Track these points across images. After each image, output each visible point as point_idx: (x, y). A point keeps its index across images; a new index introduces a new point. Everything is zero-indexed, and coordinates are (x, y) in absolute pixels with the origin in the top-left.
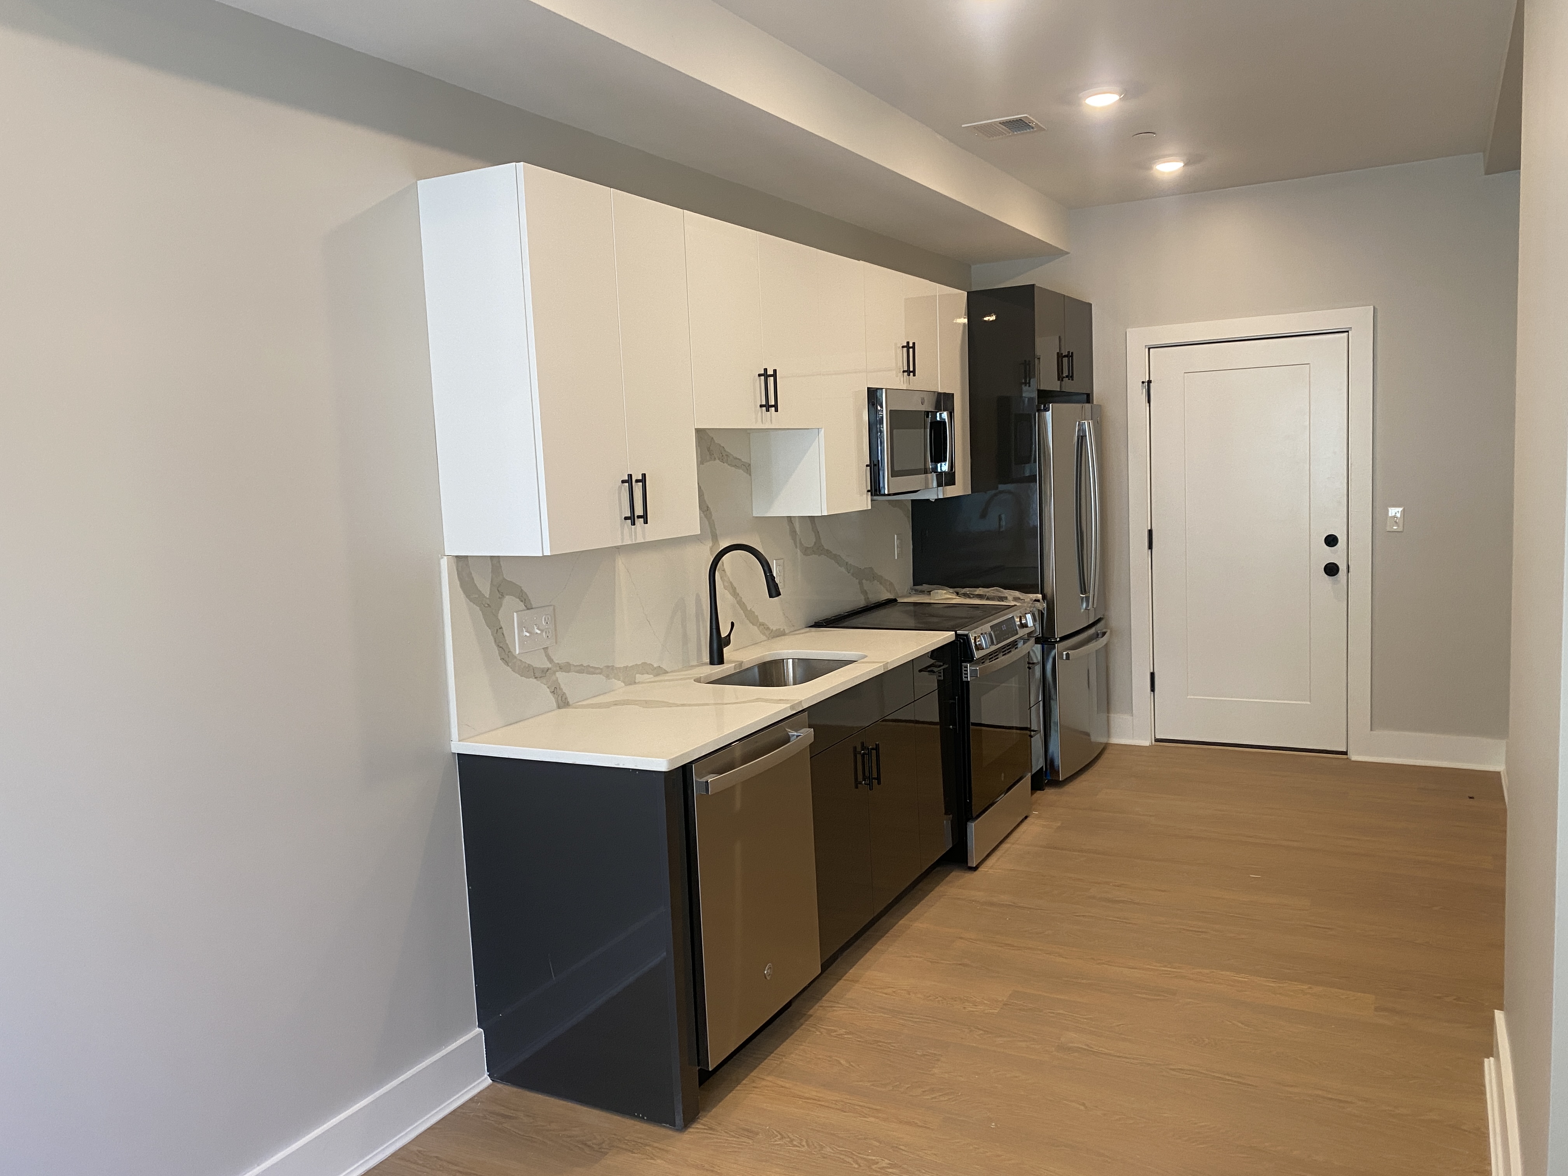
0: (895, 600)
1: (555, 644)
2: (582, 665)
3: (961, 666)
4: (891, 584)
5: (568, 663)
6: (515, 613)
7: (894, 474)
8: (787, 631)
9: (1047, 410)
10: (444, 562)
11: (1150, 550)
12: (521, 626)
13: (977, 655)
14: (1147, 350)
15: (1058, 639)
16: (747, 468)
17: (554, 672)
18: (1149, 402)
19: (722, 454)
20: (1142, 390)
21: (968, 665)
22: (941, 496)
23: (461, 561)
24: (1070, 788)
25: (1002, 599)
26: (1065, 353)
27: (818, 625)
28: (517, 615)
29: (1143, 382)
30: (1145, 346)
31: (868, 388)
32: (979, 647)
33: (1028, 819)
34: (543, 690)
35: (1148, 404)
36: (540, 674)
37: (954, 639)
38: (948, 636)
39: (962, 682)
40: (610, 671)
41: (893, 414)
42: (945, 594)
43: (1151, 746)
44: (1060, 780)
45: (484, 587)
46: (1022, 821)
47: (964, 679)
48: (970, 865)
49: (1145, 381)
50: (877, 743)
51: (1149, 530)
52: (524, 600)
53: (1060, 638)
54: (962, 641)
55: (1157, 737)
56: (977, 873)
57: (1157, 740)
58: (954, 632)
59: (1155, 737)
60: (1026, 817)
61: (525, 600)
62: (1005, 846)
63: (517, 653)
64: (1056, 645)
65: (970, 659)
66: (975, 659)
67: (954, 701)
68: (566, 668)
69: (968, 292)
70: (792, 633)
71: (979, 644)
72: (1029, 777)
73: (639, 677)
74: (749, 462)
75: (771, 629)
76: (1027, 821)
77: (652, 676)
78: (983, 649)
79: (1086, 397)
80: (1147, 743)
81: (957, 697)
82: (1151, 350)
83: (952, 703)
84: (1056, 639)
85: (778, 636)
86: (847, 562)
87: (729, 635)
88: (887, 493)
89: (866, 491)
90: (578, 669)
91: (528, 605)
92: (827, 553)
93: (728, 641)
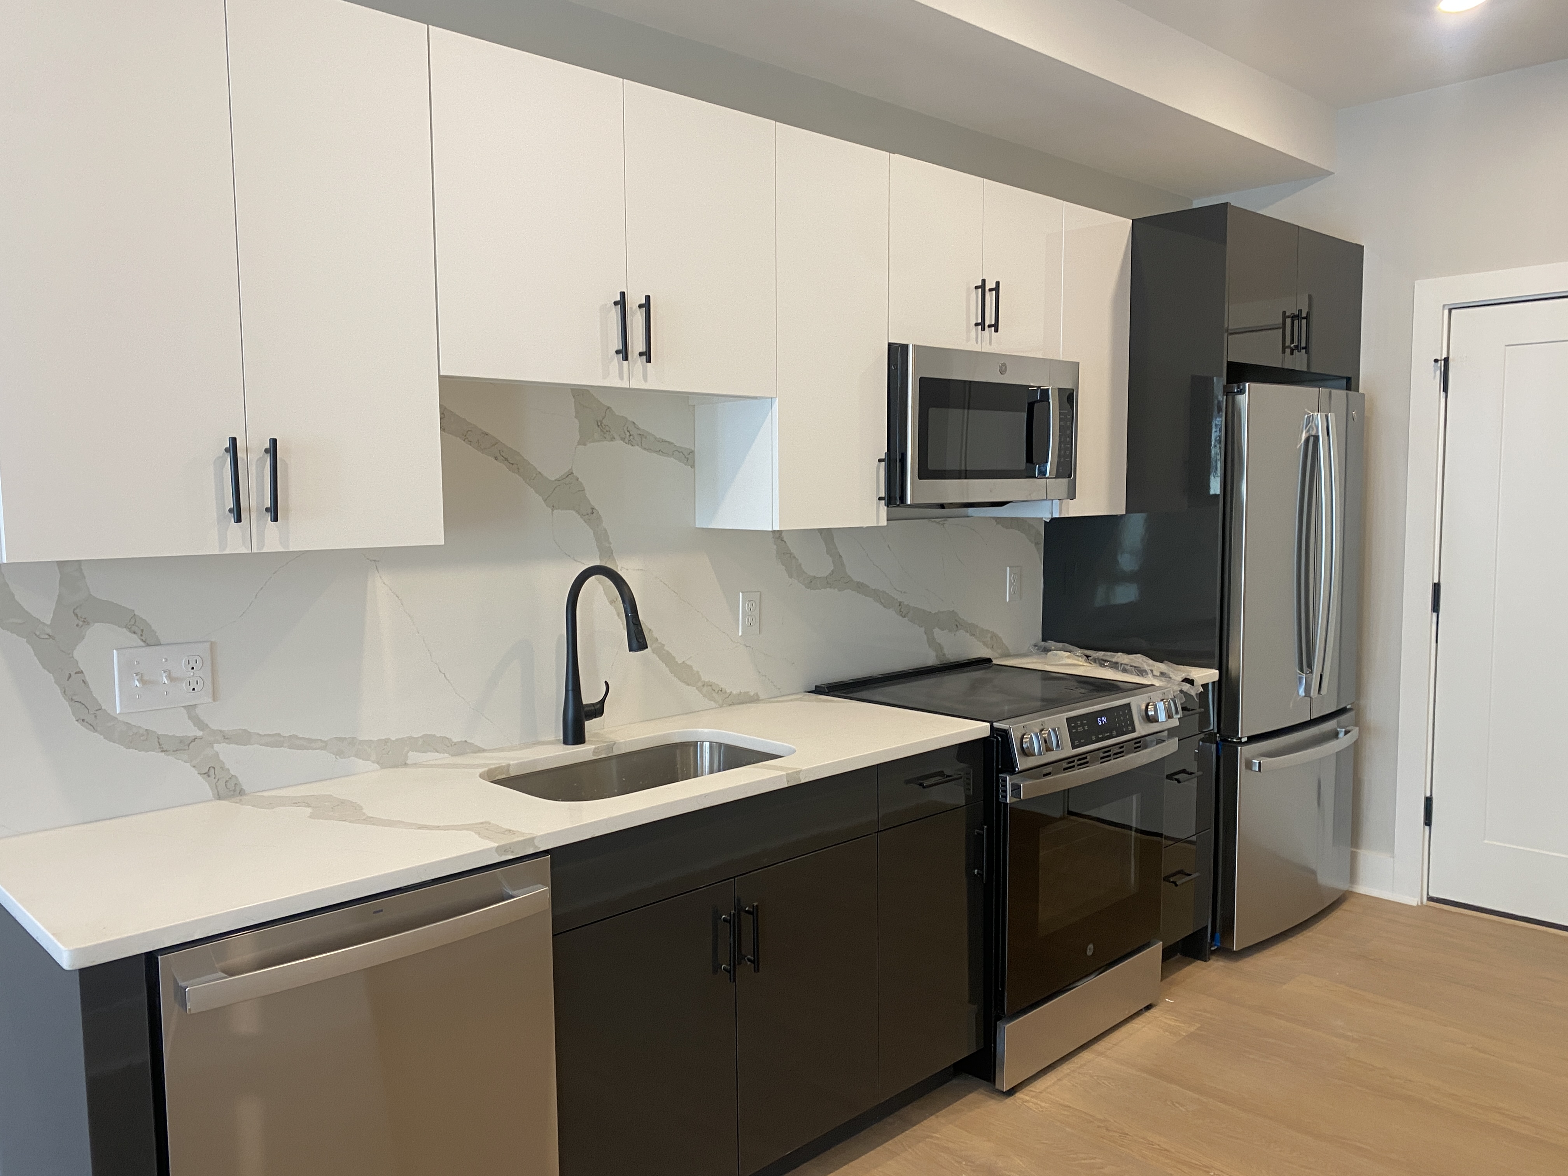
0: (989, 661)
1: (210, 700)
2: (279, 735)
3: (998, 778)
4: (994, 636)
5: (245, 730)
6: (115, 651)
7: (924, 473)
8: (762, 697)
9: (1242, 392)
11: (1435, 614)
12: (127, 671)
13: (1022, 763)
14: (1446, 312)
15: (1244, 740)
16: (688, 457)
17: (211, 744)
18: (1445, 390)
19: (629, 431)
20: (1435, 372)
21: (1008, 778)
22: (1056, 515)
24: (1249, 964)
25: (1141, 672)
26: (1296, 312)
27: (819, 690)
28: (118, 654)
29: (1436, 361)
30: (1444, 306)
31: (890, 345)
32: (1025, 753)
33: (1153, 1010)
34: (181, 773)
35: (1443, 394)
36: (176, 746)
37: (988, 734)
38: (977, 729)
39: (999, 803)
40: (346, 746)
41: (925, 383)
42: (1068, 657)
43: (1421, 906)
44: (1235, 949)
45: (41, 608)
46: (1138, 1014)
47: (1001, 800)
48: (998, 1086)
49: (1439, 359)
50: (755, 904)
51: (1435, 584)
52: (139, 632)
53: (1248, 737)
54: (1000, 739)
55: (1431, 894)
56: (1010, 1101)
57: (1431, 899)
58: (988, 724)
59: (1428, 894)
60: (1149, 1007)
61: (142, 631)
62: (1086, 1055)
63: (121, 713)
64: (1239, 748)
65: (1010, 767)
66: (1017, 769)
67: (981, 832)
68: (243, 738)
69: (1132, 220)
70: (770, 700)
71: (1028, 748)
72: (1160, 945)
73: (413, 756)
74: (693, 449)
75: (728, 691)
76: (1148, 1014)
77: (447, 755)
78: (1033, 755)
79: (1345, 383)
80: (1413, 901)
81: (985, 827)
82: (1453, 311)
83: (978, 833)
84: (1240, 738)
85: (742, 703)
86: (900, 603)
87: (603, 701)
88: (909, 502)
89: (877, 498)
90: (276, 741)
91: (149, 639)
92: (860, 588)
93: (597, 710)
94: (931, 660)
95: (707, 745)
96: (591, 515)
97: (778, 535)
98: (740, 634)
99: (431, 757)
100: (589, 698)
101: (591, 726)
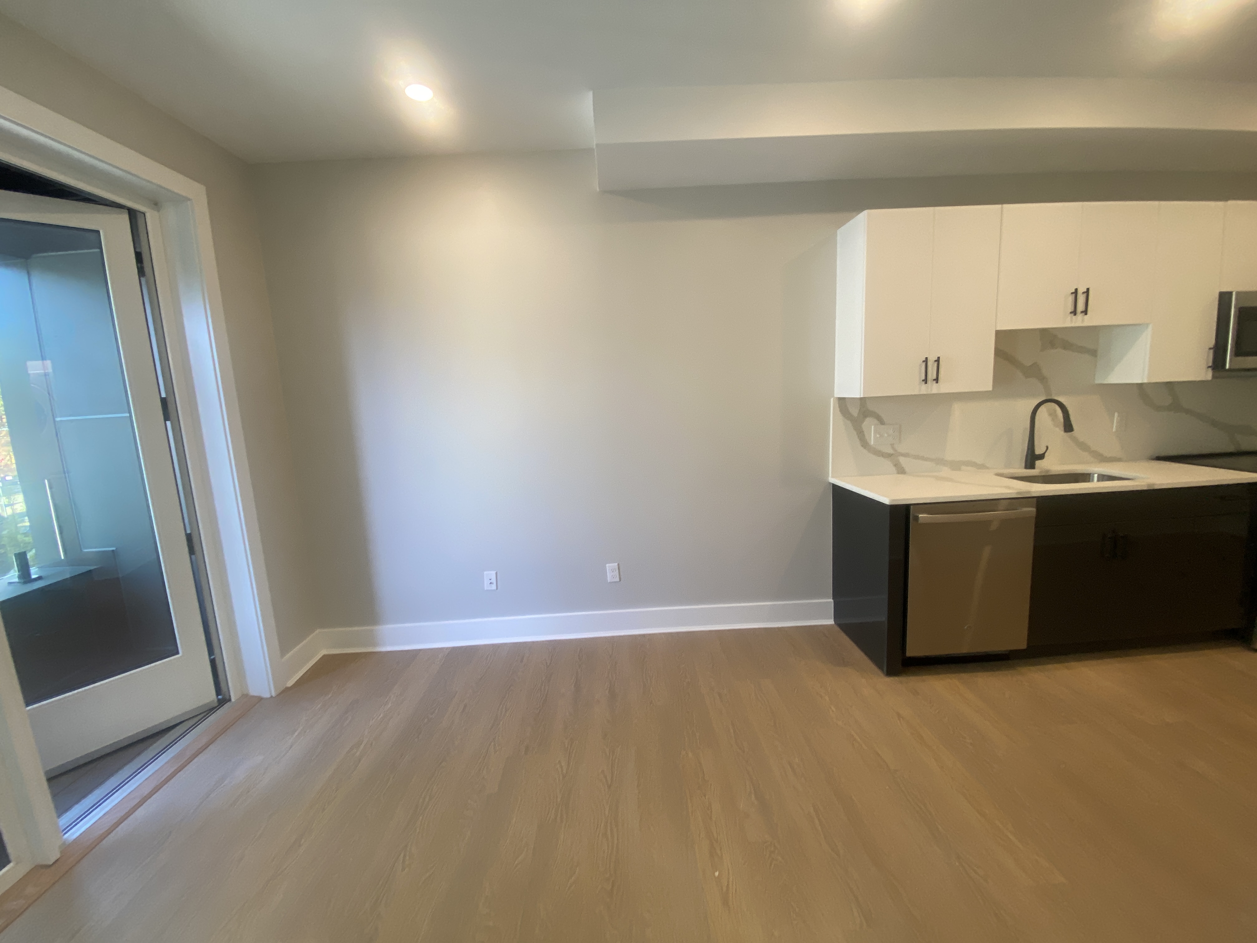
1: (898, 443)
2: (918, 455)
5: (908, 453)
6: (873, 426)
7: (1238, 354)
10: (832, 400)
12: (875, 432)
16: (1094, 353)
17: (897, 456)
19: (1064, 344)
23: (842, 401)
27: (1159, 458)
31: (1222, 293)
34: (887, 464)
36: (888, 456)
40: (941, 462)
41: (1242, 310)
45: (855, 412)
52: (879, 420)
63: (872, 444)
68: (906, 455)
70: (1126, 461)
73: (963, 467)
74: (1096, 349)
77: (975, 468)
85: (1114, 461)
86: (1213, 420)
87: (1045, 453)
88: (1227, 367)
89: (1207, 367)
90: (917, 457)
91: (882, 422)
92: (1187, 411)
93: (1041, 457)
94: (1231, 449)
95: (1096, 475)
96: (1043, 379)
97: (1140, 386)
98: (1114, 430)
99: (969, 468)
100: (1038, 451)
101: (1038, 463)
